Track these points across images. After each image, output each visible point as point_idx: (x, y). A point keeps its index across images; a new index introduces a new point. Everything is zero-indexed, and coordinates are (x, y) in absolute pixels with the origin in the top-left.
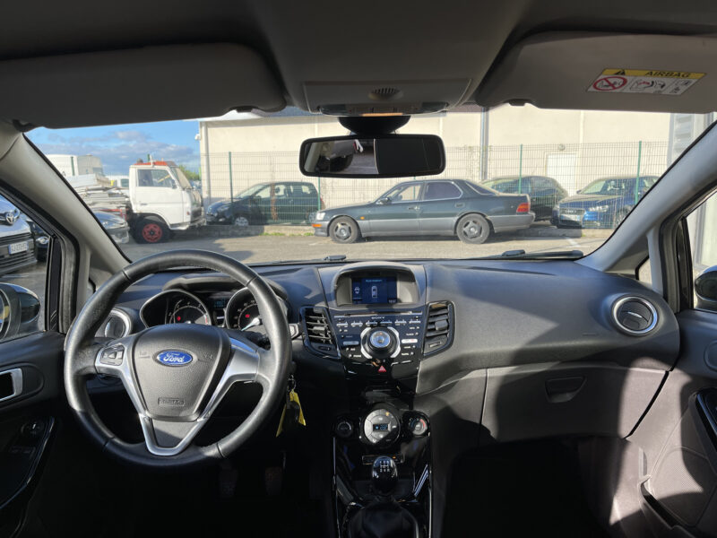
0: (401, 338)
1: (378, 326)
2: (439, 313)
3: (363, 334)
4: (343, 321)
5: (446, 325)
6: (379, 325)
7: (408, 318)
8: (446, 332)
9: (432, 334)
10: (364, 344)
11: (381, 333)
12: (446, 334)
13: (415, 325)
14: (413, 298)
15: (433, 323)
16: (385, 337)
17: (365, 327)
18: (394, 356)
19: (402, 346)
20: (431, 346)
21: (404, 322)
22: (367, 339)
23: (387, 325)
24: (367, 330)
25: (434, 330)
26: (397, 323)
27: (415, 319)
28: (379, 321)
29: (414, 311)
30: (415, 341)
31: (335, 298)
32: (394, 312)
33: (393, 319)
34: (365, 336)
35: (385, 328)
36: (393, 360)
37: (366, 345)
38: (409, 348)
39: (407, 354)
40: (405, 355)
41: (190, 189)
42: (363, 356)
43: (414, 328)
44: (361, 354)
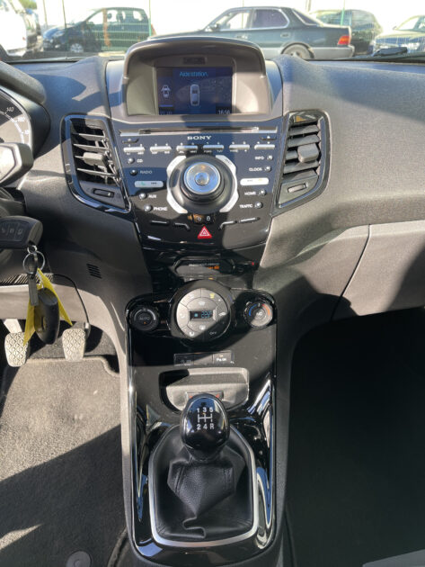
0: (240, 175)
1: (198, 154)
2: (304, 131)
3: (170, 169)
4: (136, 142)
5: (317, 153)
6: (200, 151)
7: (252, 139)
8: (315, 164)
9: (292, 168)
10: (173, 185)
11: (203, 166)
12: (315, 169)
13: (265, 152)
14: (260, 104)
15: (295, 149)
16: (211, 174)
17: (174, 154)
18: (227, 208)
19: (242, 190)
20: (291, 190)
21: (245, 146)
22: (178, 177)
23: (215, 152)
24: (180, 159)
25: (296, 161)
26: (235, 147)
27: (264, 141)
28: (200, 144)
29: (262, 125)
30: (264, 181)
31: (124, 100)
32: (229, 127)
33: (227, 141)
34: (176, 172)
35: (210, 156)
36: (225, 216)
37: (177, 189)
38: (254, 193)
39: (250, 206)
40: (246, 206)
41: (22, 12)
42: (170, 208)
43: (262, 158)
44: (166, 204)
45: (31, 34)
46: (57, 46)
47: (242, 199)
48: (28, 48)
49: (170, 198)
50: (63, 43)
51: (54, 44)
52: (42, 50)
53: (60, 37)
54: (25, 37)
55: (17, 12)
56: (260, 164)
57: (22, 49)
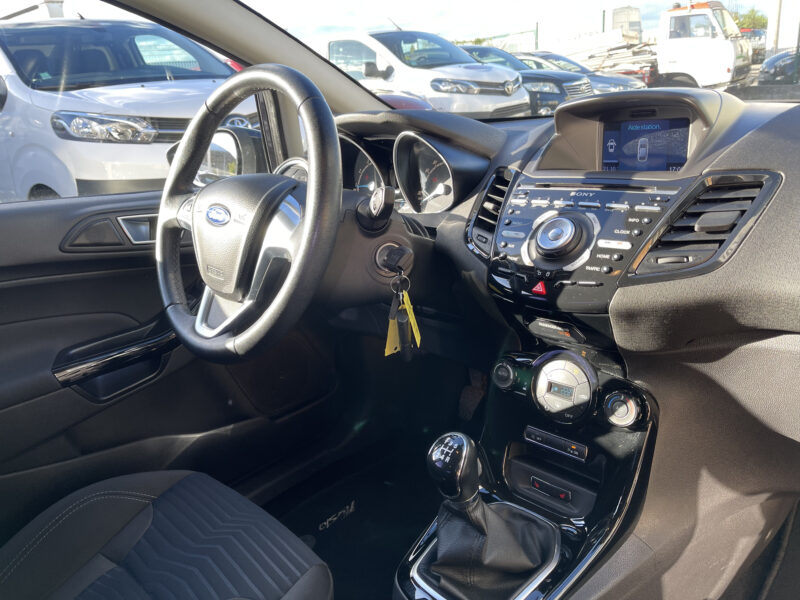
0: (602, 236)
3: (538, 221)
4: (525, 195)
6: (576, 207)
7: (638, 200)
8: (723, 236)
9: (681, 237)
13: (642, 215)
15: (695, 215)
17: (550, 208)
18: (571, 267)
19: (596, 251)
20: (661, 261)
21: (625, 206)
23: (587, 210)
24: (553, 213)
25: (688, 229)
26: (612, 206)
27: (651, 202)
28: (577, 200)
30: (626, 246)
34: (542, 224)
36: (566, 275)
38: (607, 257)
39: (597, 269)
40: (592, 269)
41: (737, 37)
42: (521, 260)
43: (637, 220)
44: (519, 255)
45: (740, 63)
46: (778, 78)
47: (592, 261)
48: (732, 82)
49: (524, 249)
50: (789, 74)
51: (775, 74)
52: (755, 84)
53: (785, 66)
54: (732, 68)
55: (727, 37)
56: (631, 226)
57: (724, 84)
